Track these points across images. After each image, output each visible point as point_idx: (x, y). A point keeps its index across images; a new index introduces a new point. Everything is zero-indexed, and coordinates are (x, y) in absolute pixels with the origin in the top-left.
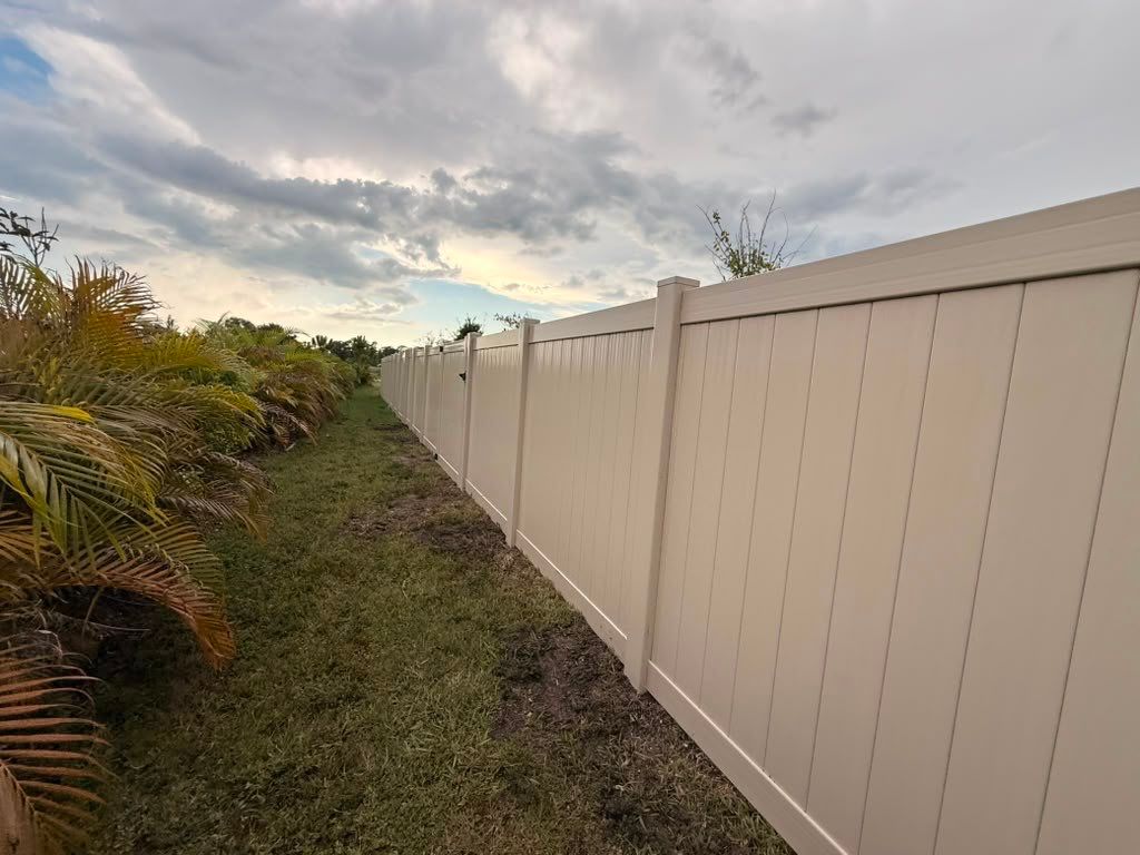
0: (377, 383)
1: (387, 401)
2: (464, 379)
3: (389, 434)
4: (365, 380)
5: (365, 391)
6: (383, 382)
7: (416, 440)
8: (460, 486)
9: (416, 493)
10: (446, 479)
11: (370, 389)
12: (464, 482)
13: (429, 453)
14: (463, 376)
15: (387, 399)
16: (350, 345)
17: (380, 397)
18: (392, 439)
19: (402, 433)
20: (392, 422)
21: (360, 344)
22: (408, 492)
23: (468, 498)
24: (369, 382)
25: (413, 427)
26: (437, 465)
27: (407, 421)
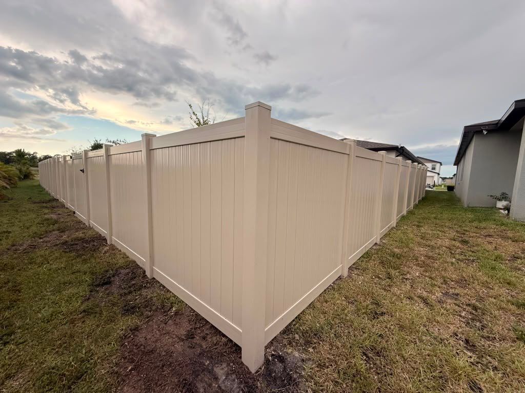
0: (38, 178)
1: (45, 187)
2: (83, 172)
3: (45, 205)
4: (27, 176)
5: (28, 183)
6: (40, 176)
7: (63, 206)
8: (87, 224)
9: (58, 230)
10: (80, 222)
11: (32, 181)
12: (89, 222)
13: (71, 211)
14: (83, 171)
15: (44, 186)
16: (14, 155)
17: (39, 185)
18: (46, 207)
19: (54, 204)
20: (47, 198)
21: (20, 154)
22: (54, 230)
23: (90, 228)
24: (31, 177)
25: (62, 200)
26: (74, 217)
27: (58, 197)
